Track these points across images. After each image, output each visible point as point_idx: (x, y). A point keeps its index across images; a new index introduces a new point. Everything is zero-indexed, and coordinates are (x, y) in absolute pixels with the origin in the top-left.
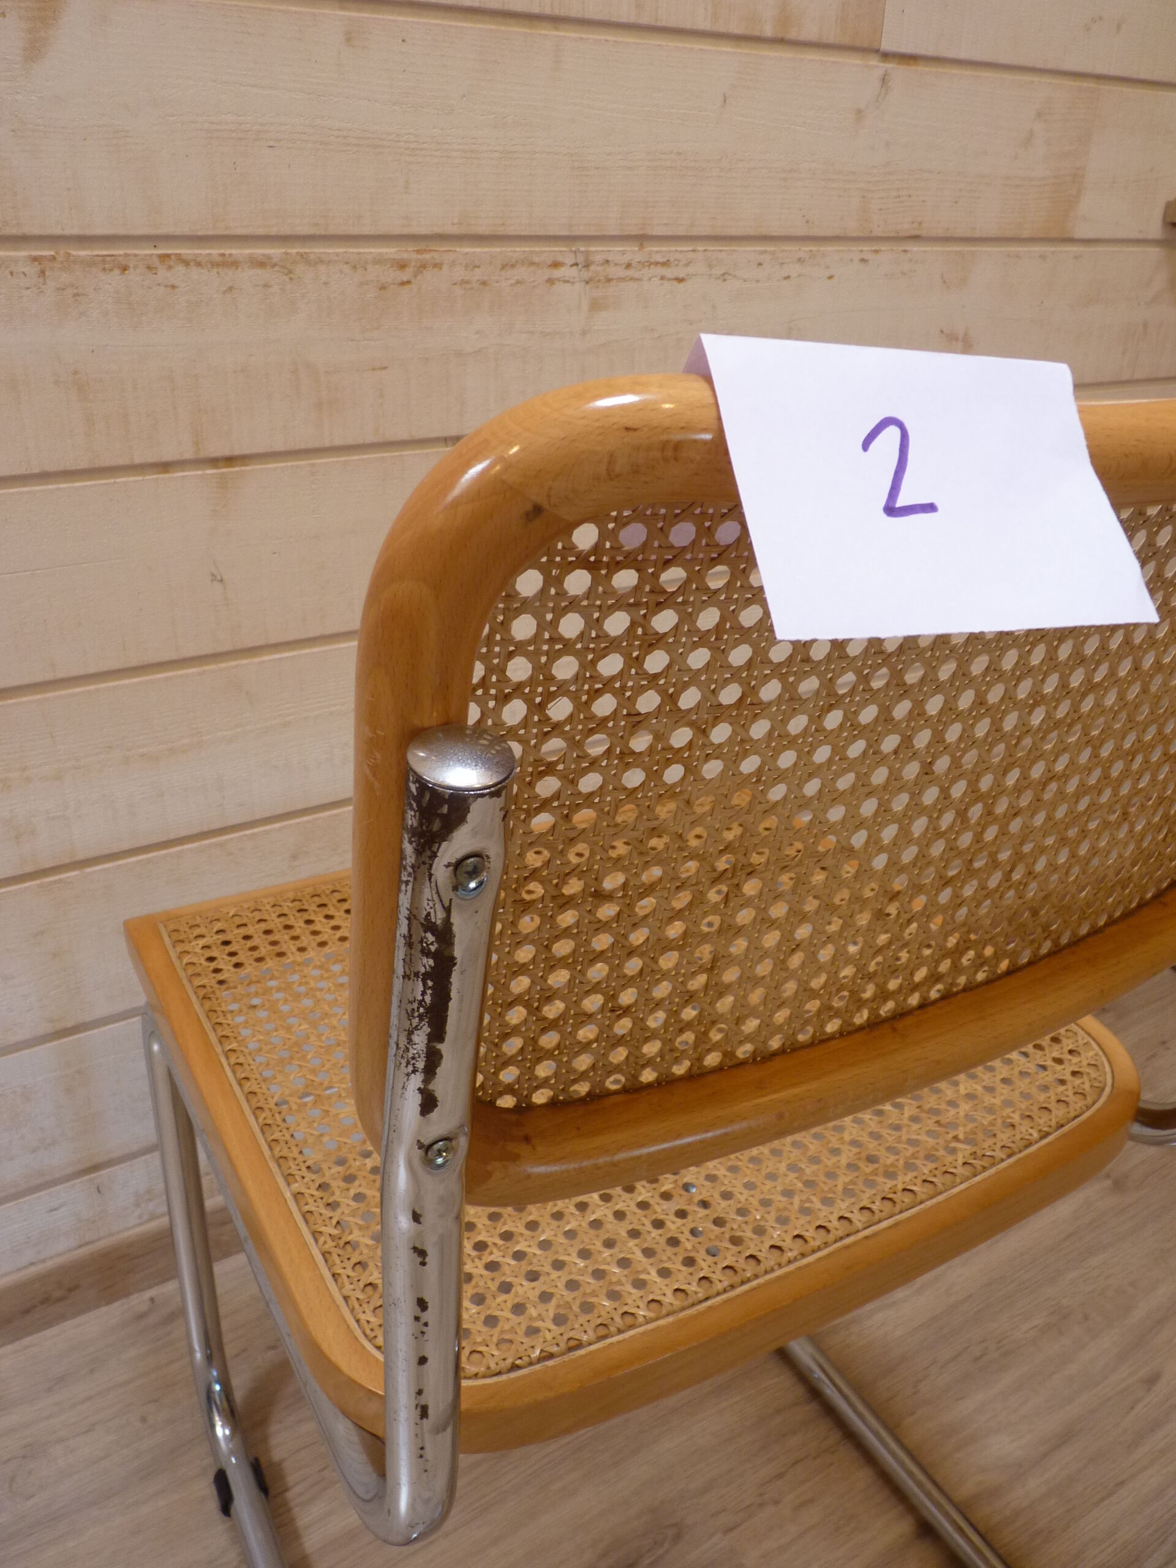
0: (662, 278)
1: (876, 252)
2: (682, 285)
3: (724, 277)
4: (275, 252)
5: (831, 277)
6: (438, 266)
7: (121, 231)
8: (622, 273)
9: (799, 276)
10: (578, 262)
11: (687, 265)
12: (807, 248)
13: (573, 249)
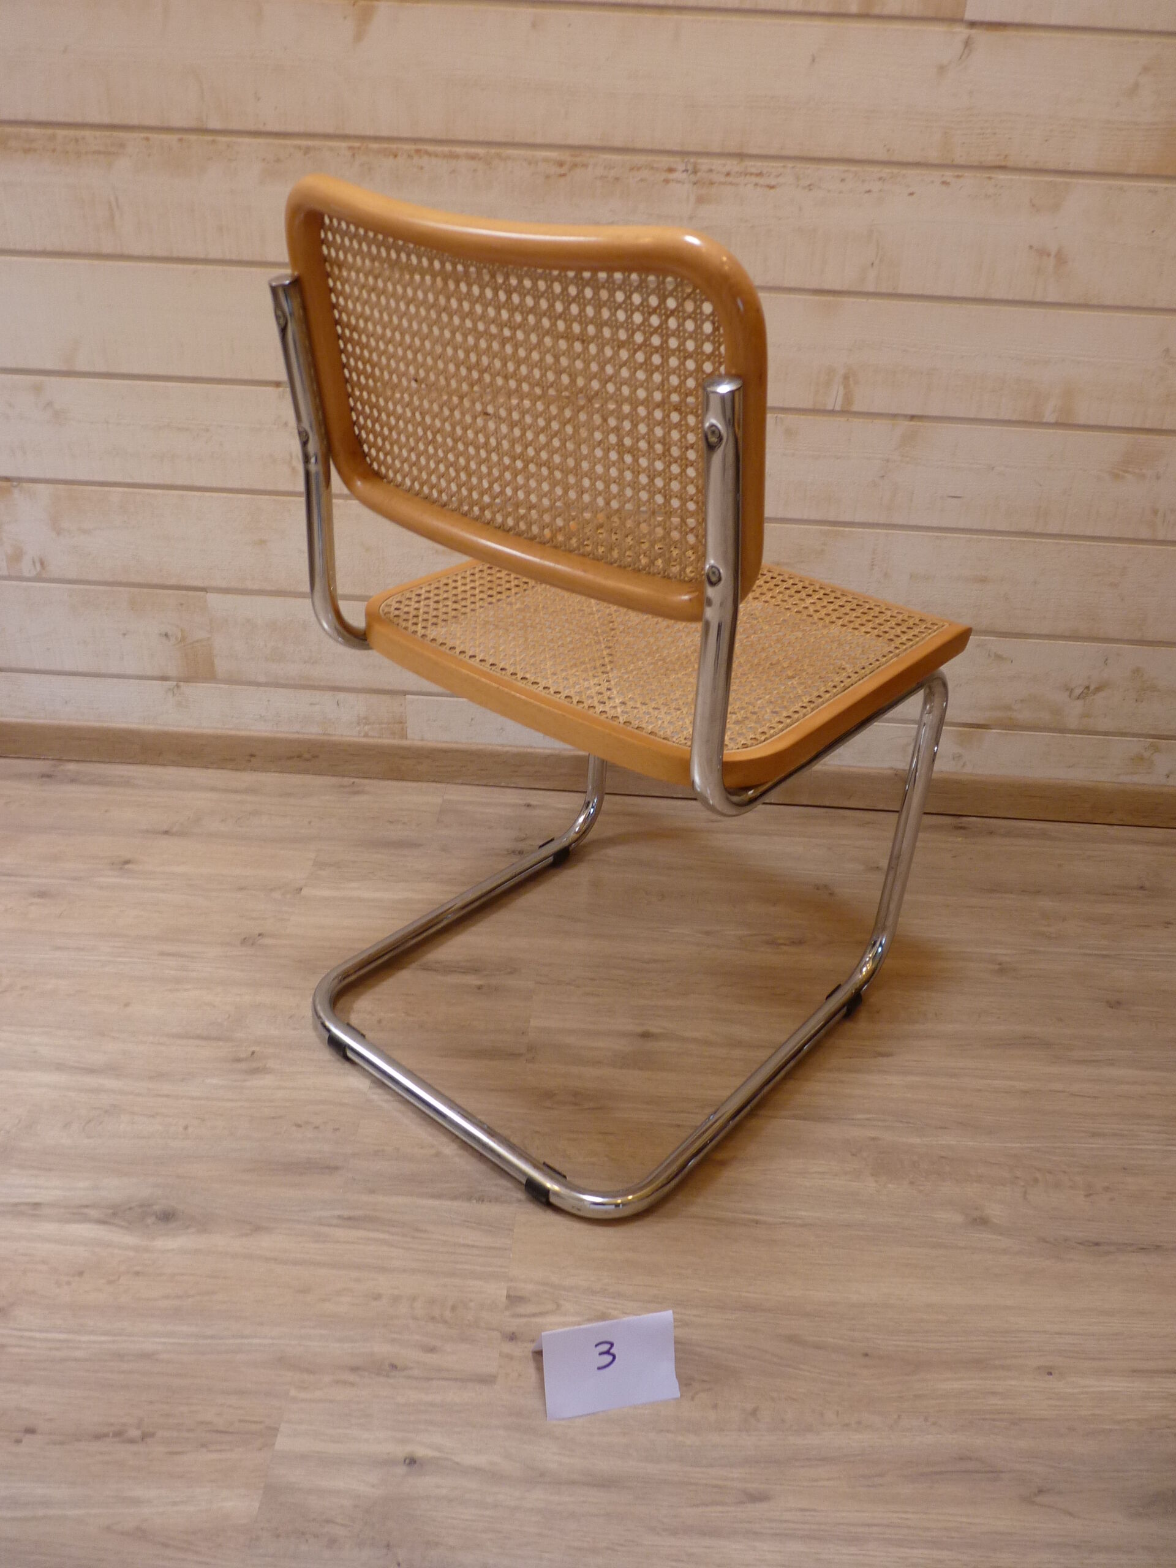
0: (756, 185)
1: (958, 177)
2: (772, 191)
3: (810, 187)
4: (481, 151)
5: (912, 194)
6: (585, 166)
7: (395, 134)
8: (723, 179)
9: (881, 191)
10: (688, 168)
11: (778, 176)
12: (886, 171)
13: (686, 160)
